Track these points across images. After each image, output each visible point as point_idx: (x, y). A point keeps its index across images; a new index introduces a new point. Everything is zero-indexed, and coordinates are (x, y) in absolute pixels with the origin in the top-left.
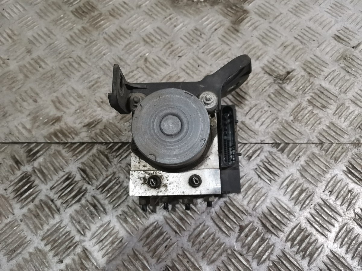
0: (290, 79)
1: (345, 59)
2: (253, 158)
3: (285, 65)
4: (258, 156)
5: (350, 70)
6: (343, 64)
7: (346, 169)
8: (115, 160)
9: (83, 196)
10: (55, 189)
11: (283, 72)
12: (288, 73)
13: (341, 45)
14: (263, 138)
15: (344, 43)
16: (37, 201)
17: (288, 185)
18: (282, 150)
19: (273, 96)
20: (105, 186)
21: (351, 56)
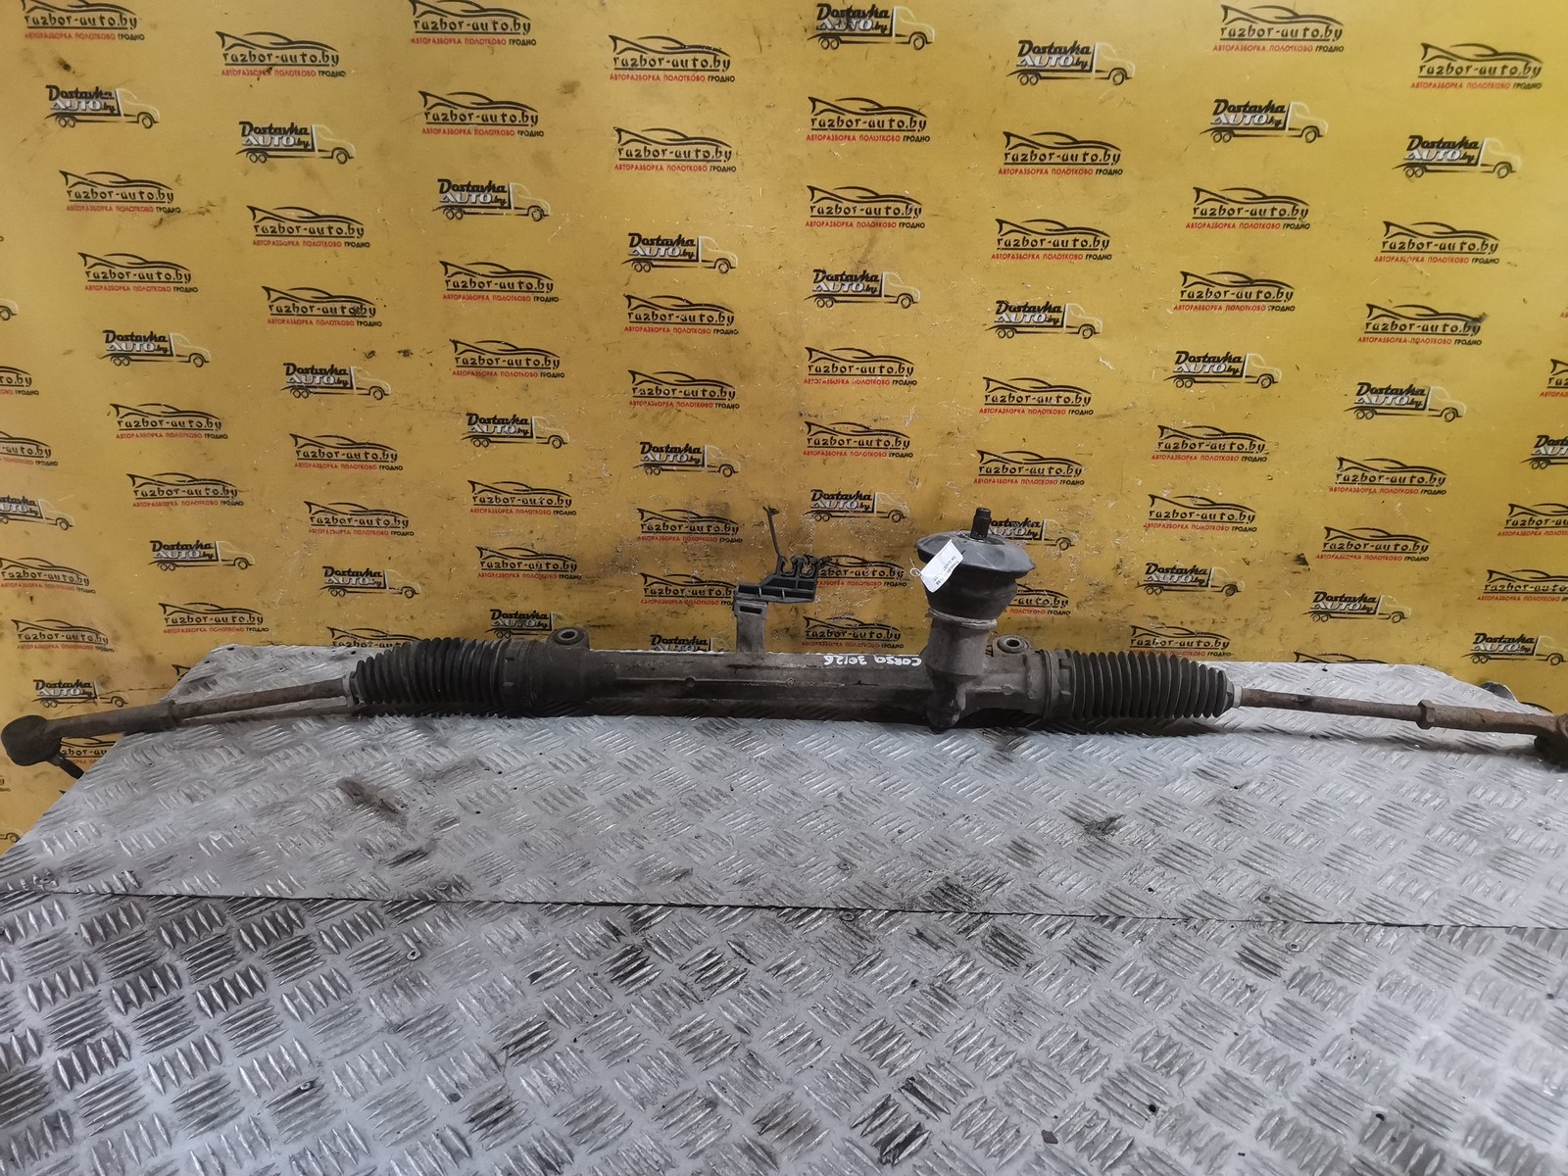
0: (1116, 829)
1: (1220, 803)
2: (1058, 935)
3: (1104, 808)
4: (1067, 932)
5: (1232, 819)
6: (1216, 809)
7: (1237, 956)
8: (797, 933)
9: (742, 979)
10: (688, 970)
11: (1100, 817)
12: (1112, 820)
13: (1210, 784)
14: (1073, 909)
15: (1217, 780)
16: (655, 985)
17: (1128, 976)
18: (1113, 926)
19: (1085, 851)
20: (780, 967)
21: (1233, 800)
